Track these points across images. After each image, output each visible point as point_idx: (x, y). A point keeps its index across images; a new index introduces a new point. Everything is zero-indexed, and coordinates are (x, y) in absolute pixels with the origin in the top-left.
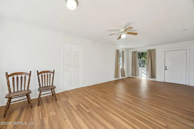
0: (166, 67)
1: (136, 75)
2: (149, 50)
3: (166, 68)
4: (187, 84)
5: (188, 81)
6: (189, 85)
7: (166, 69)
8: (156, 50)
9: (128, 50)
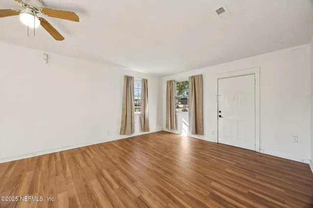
0: (220, 112)
1: (172, 128)
2: (192, 77)
3: (220, 114)
4: (257, 150)
5: (258, 143)
6: (261, 152)
7: (220, 116)
8: (204, 77)
9: (160, 77)
